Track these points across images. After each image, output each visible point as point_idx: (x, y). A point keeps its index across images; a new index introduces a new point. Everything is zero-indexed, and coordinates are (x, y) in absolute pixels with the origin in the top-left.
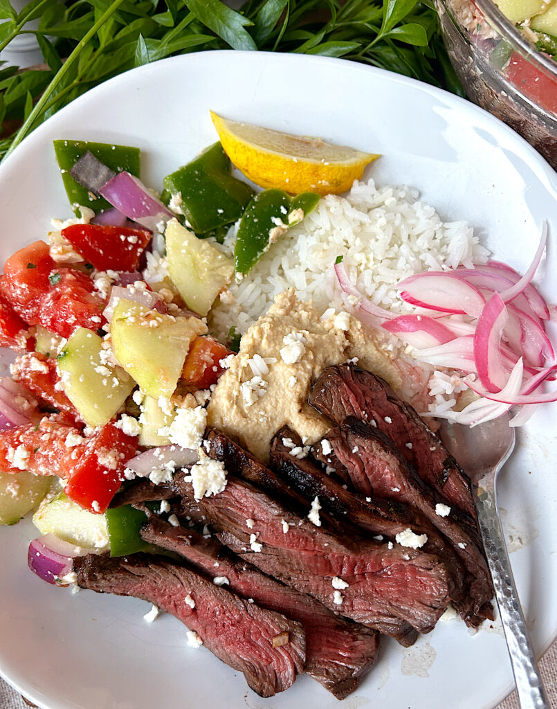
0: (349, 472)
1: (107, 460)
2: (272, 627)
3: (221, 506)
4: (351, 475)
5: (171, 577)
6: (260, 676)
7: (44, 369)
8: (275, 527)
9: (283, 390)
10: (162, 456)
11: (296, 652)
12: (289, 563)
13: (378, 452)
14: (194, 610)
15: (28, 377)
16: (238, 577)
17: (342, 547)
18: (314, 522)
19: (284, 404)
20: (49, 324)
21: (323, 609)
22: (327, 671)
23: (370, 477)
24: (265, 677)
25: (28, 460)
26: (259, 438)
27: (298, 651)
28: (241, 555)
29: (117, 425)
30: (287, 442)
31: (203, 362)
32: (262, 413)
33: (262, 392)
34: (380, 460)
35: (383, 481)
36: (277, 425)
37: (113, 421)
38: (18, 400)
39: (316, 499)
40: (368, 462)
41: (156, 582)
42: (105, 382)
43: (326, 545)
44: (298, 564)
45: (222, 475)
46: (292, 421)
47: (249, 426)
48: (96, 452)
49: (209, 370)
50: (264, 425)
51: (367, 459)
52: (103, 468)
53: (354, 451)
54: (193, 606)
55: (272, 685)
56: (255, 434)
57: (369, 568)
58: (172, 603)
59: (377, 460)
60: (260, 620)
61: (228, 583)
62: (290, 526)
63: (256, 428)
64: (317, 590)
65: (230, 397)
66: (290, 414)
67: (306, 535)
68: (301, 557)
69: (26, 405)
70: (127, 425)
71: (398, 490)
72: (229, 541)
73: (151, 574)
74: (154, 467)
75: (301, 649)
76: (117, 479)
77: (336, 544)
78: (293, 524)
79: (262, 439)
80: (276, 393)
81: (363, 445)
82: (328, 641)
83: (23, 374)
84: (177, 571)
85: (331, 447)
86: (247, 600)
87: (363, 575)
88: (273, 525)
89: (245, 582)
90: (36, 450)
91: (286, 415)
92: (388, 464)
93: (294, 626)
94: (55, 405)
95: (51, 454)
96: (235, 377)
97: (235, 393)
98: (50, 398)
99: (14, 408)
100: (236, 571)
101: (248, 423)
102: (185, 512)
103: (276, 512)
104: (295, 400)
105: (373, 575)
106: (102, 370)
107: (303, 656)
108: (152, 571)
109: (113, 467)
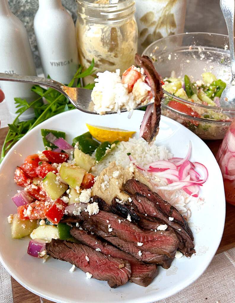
0: (139, 208)
1: (59, 207)
2: (118, 263)
3: (98, 218)
4: (139, 210)
5: (80, 249)
6: (115, 279)
7: (36, 188)
8: (116, 222)
9: (115, 186)
10: (77, 206)
11: (127, 270)
13: (147, 201)
14: (89, 263)
15: (31, 190)
16: (104, 248)
17: (139, 230)
18: (129, 220)
19: (115, 190)
20: (39, 173)
21: (135, 259)
22: (140, 276)
23: (145, 210)
24: (117, 279)
25: (31, 211)
26: (108, 200)
27: (128, 269)
28: (105, 238)
29: (62, 199)
30: (117, 200)
31: (89, 179)
32: (109, 192)
33: (108, 187)
34: (148, 204)
35: (150, 212)
36: (113, 196)
37: (60, 197)
38: (28, 196)
39: (129, 215)
40: (144, 205)
41: (74, 251)
42: (58, 186)
43: (134, 228)
44: (125, 236)
45: (98, 207)
46: (118, 195)
47: (105, 196)
48: (56, 204)
49: (90, 182)
50: (109, 196)
51: (144, 204)
52: (58, 209)
53: (139, 201)
54: (88, 260)
55: (120, 282)
56: (107, 199)
57: (150, 239)
58: (81, 261)
59: (147, 204)
60: (113, 262)
61: (100, 251)
62: (121, 221)
63: (107, 197)
64: (133, 251)
65: (98, 187)
66: (117, 193)
67: (126, 225)
68: (126, 233)
69: (30, 198)
70: (65, 199)
71: (155, 214)
72: (100, 234)
73: (73, 247)
74: (74, 209)
75: (129, 268)
76: (62, 213)
77: (137, 228)
78: (122, 221)
79: (109, 201)
80: (112, 187)
81: (142, 199)
82: (139, 268)
83: (29, 190)
84: (82, 246)
85: (132, 199)
86: (108, 255)
87: (148, 242)
88: (115, 222)
89: (106, 250)
90: (35, 207)
91: (116, 193)
92: (151, 205)
93: (126, 262)
94: (39, 199)
95: (40, 208)
96: (99, 181)
97: (100, 186)
98: (38, 196)
99: (26, 198)
100: (103, 246)
101: (104, 195)
102: (85, 227)
103: (116, 217)
104: (118, 189)
105: (151, 241)
106: (57, 182)
107: (130, 271)
108: (74, 246)
109: (61, 209)
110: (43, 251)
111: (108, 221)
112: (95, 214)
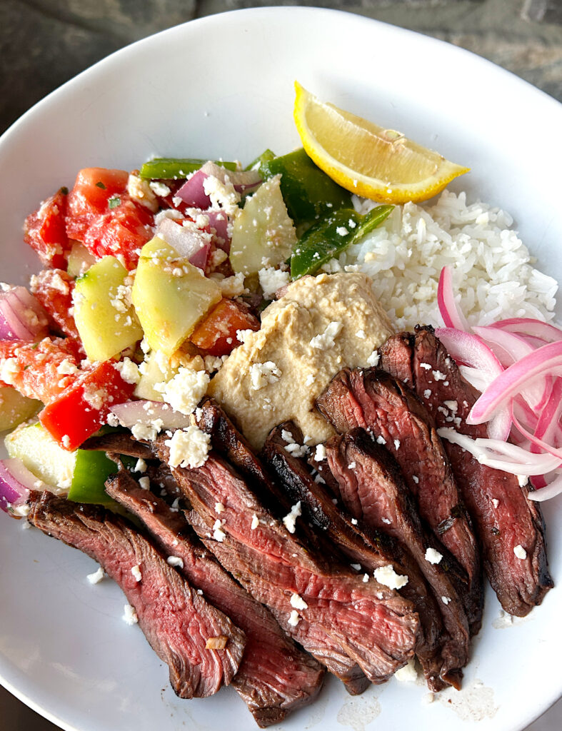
0: (340, 487)
1: (94, 399)
2: (212, 626)
3: (195, 481)
4: (342, 492)
5: (124, 541)
6: (183, 674)
7: (64, 289)
8: (244, 520)
9: (298, 385)
10: (151, 412)
11: (229, 661)
12: (249, 563)
13: (376, 475)
14: (139, 584)
15: (45, 292)
16: (194, 563)
17: (312, 563)
18: (288, 527)
19: (294, 398)
21: (275, 626)
22: (256, 694)
23: (362, 499)
24: (188, 676)
25: (15, 376)
26: (258, 425)
27: (232, 660)
28: (203, 541)
29: (117, 366)
30: (286, 435)
31: (216, 331)
32: (268, 400)
33: (273, 379)
34: (378, 484)
35: (376, 508)
36: (282, 417)
37: (113, 360)
38: (29, 314)
39: (299, 504)
40: (363, 483)
41: (107, 542)
42: (118, 318)
43: (294, 555)
44: (259, 567)
45: (204, 448)
46: (299, 418)
47: (250, 409)
48: (84, 386)
49: (223, 340)
50: (266, 414)
51: (363, 479)
52: (86, 404)
53: (350, 467)
54: (138, 578)
55: (193, 688)
56: (255, 420)
57: (336, 596)
58: (119, 569)
59: (374, 484)
60: (203, 616)
61: (182, 566)
62: (260, 523)
63: (257, 414)
64: (275, 603)
65: (236, 374)
66: (299, 411)
67: (276, 538)
68: (264, 561)
69: (35, 321)
70: (127, 370)
71: (389, 523)
72: (195, 522)
73: (105, 531)
74: (140, 421)
75: (235, 659)
76: (97, 421)
77: (305, 557)
78: (265, 522)
79: (260, 427)
80: (289, 386)
81: (362, 463)
82: (268, 662)
83: (41, 289)
84: (132, 536)
85: (326, 454)
86: (196, 590)
87: (327, 602)
88: (243, 517)
89: (200, 570)
90: (27, 367)
91: (294, 411)
92: (385, 491)
93: (237, 634)
94: (64, 330)
95: (40, 375)
96: (246, 355)
97: (243, 372)
98: (61, 321)
99: (21, 319)
100: (194, 555)
101: (249, 407)
102: (161, 478)
103: (250, 504)
104: (308, 398)
105: (339, 605)
106: (118, 305)
107: (235, 667)
108: (106, 529)
109: (97, 407)
110: (21, 504)
111: (219, 508)
112: (189, 465)
